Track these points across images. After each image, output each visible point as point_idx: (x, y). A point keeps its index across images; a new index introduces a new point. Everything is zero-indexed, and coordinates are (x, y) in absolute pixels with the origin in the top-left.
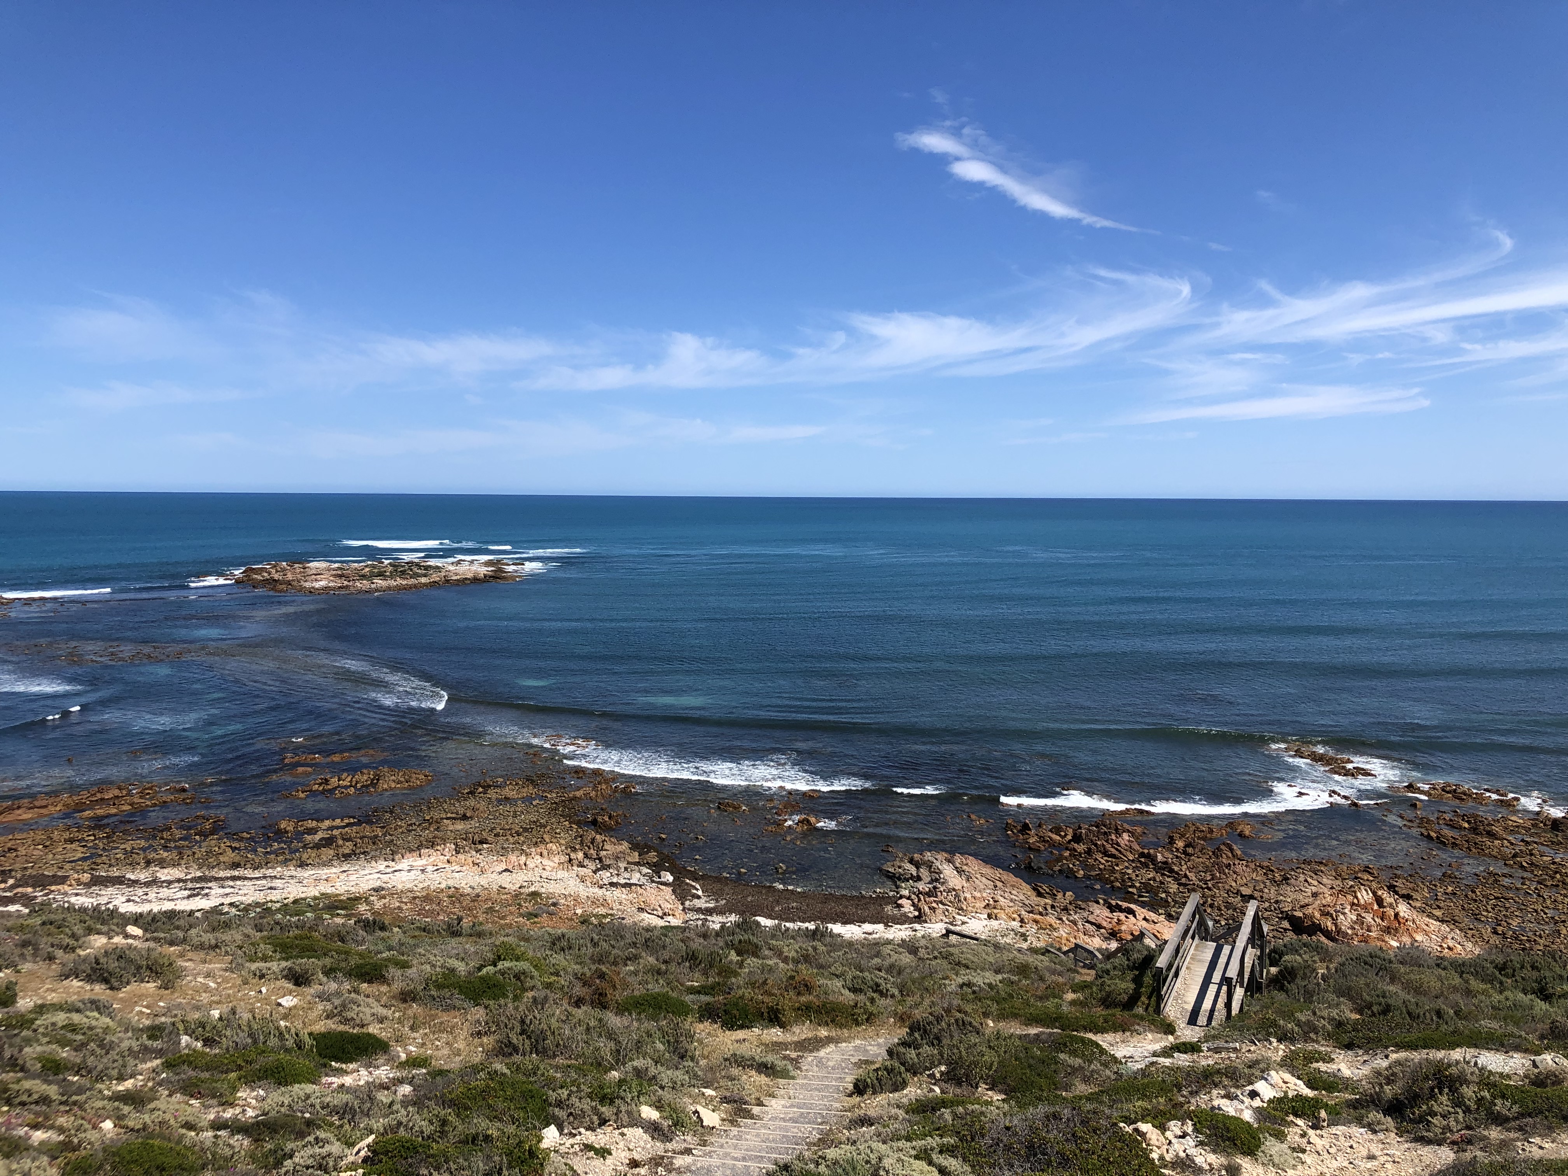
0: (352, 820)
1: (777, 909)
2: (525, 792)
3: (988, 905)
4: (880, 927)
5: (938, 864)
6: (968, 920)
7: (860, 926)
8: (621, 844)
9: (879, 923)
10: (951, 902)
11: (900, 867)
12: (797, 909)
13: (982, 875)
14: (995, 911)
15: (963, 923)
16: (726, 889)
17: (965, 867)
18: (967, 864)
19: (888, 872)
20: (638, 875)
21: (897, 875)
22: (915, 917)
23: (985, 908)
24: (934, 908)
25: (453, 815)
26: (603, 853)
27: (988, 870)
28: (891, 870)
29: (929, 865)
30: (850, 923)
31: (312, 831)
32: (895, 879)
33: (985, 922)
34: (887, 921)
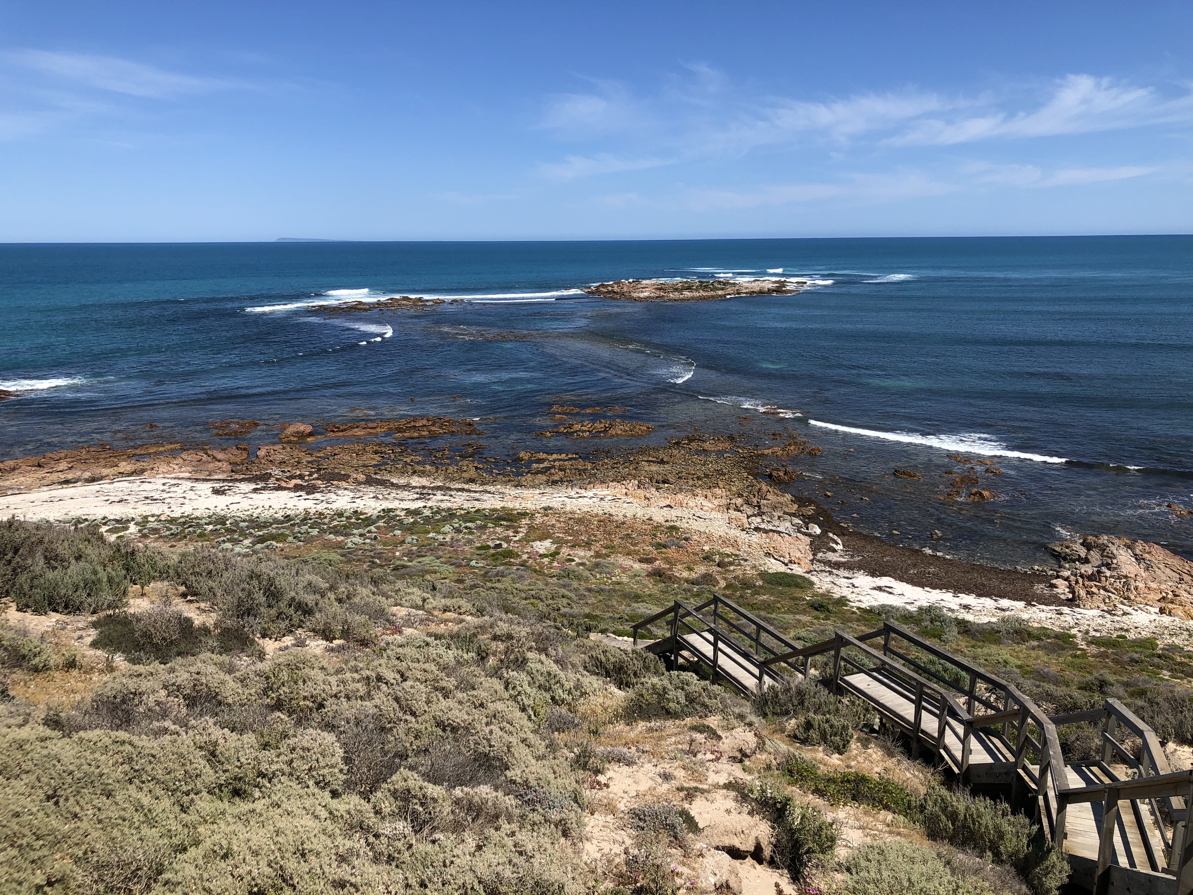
0: (574, 456)
1: (912, 572)
2: (721, 446)
3: (1163, 598)
4: (1021, 604)
5: (1113, 548)
6: (1133, 612)
7: (996, 600)
8: (784, 496)
9: (1021, 600)
10: (1116, 589)
11: (1067, 547)
12: (934, 575)
13: (1166, 565)
14: (1171, 606)
15: (1125, 614)
16: (869, 547)
17: (1146, 556)
18: (1149, 553)
19: (1054, 550)
20: (788, 524)
21: (1063, 555)
22: (1068, 600)
23: (1159, 601)
24: (1093, 593)
25: (654, 459)
26: (763, 502)
27: (1176, 562)
28: (1058, 549)
29: (1103, 548)
30: (986, 596)
31: (540, 461)
32: (1059, 558)
33: (1154, 617)
34: (1030, 600)
